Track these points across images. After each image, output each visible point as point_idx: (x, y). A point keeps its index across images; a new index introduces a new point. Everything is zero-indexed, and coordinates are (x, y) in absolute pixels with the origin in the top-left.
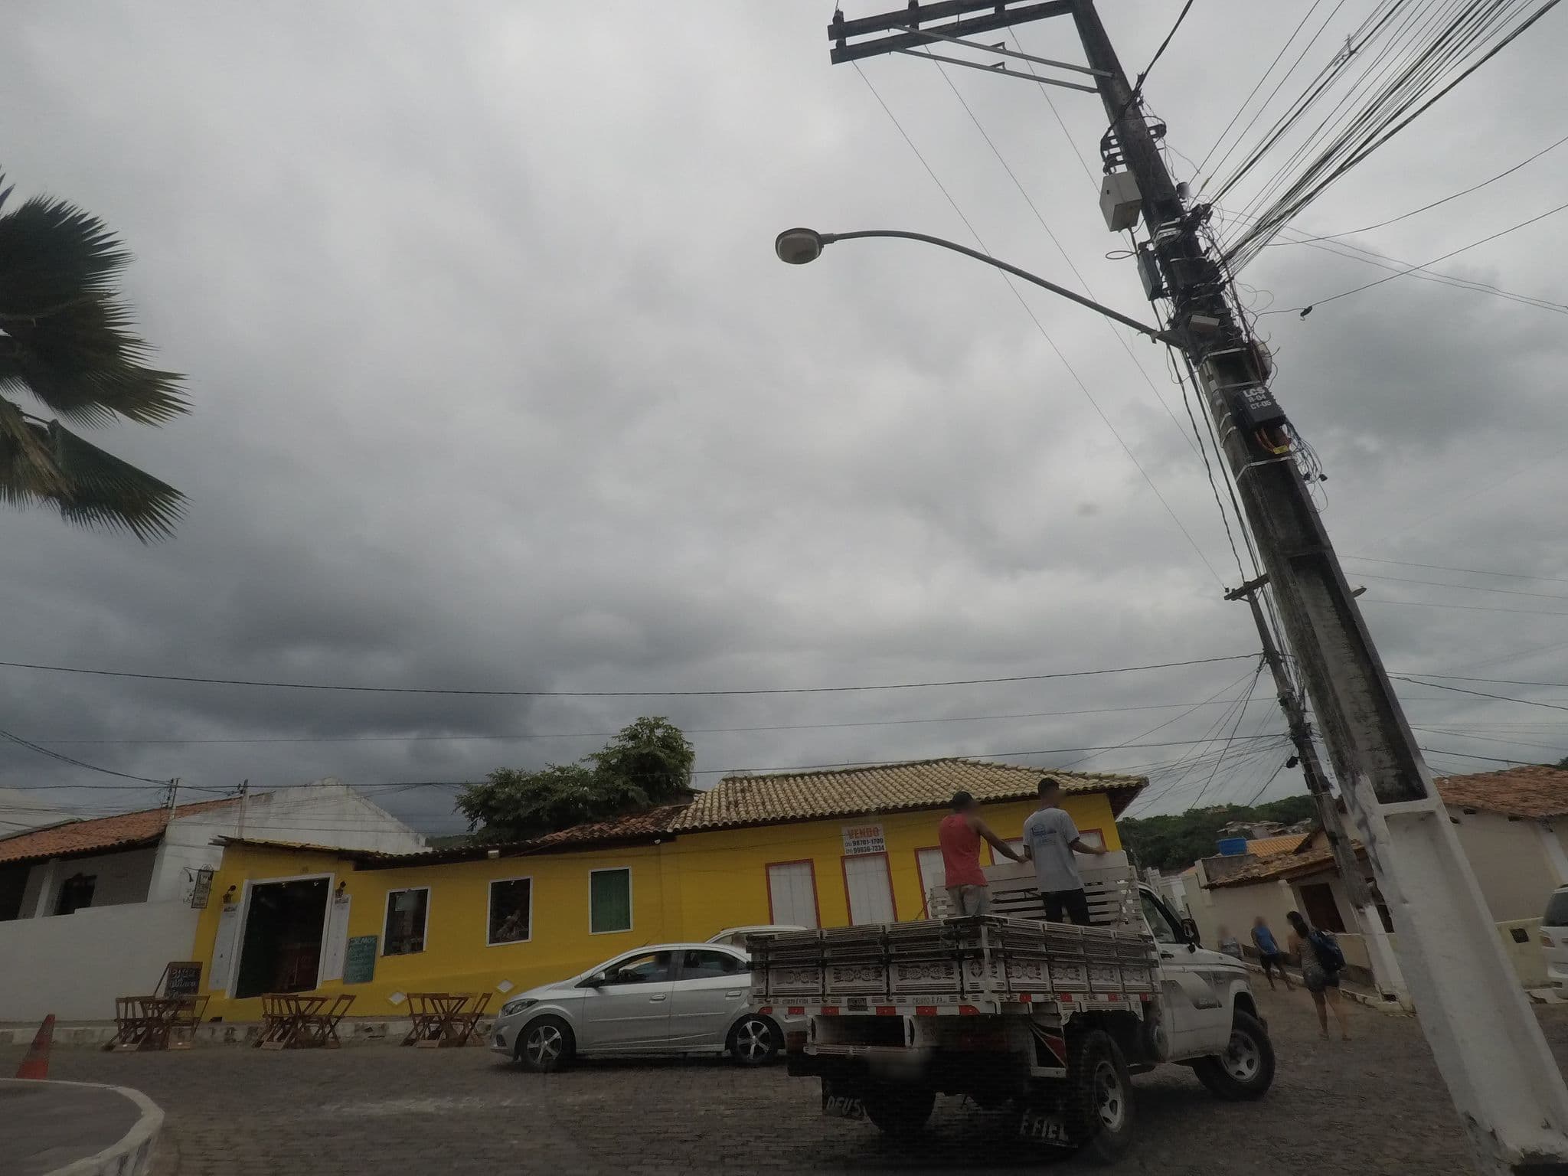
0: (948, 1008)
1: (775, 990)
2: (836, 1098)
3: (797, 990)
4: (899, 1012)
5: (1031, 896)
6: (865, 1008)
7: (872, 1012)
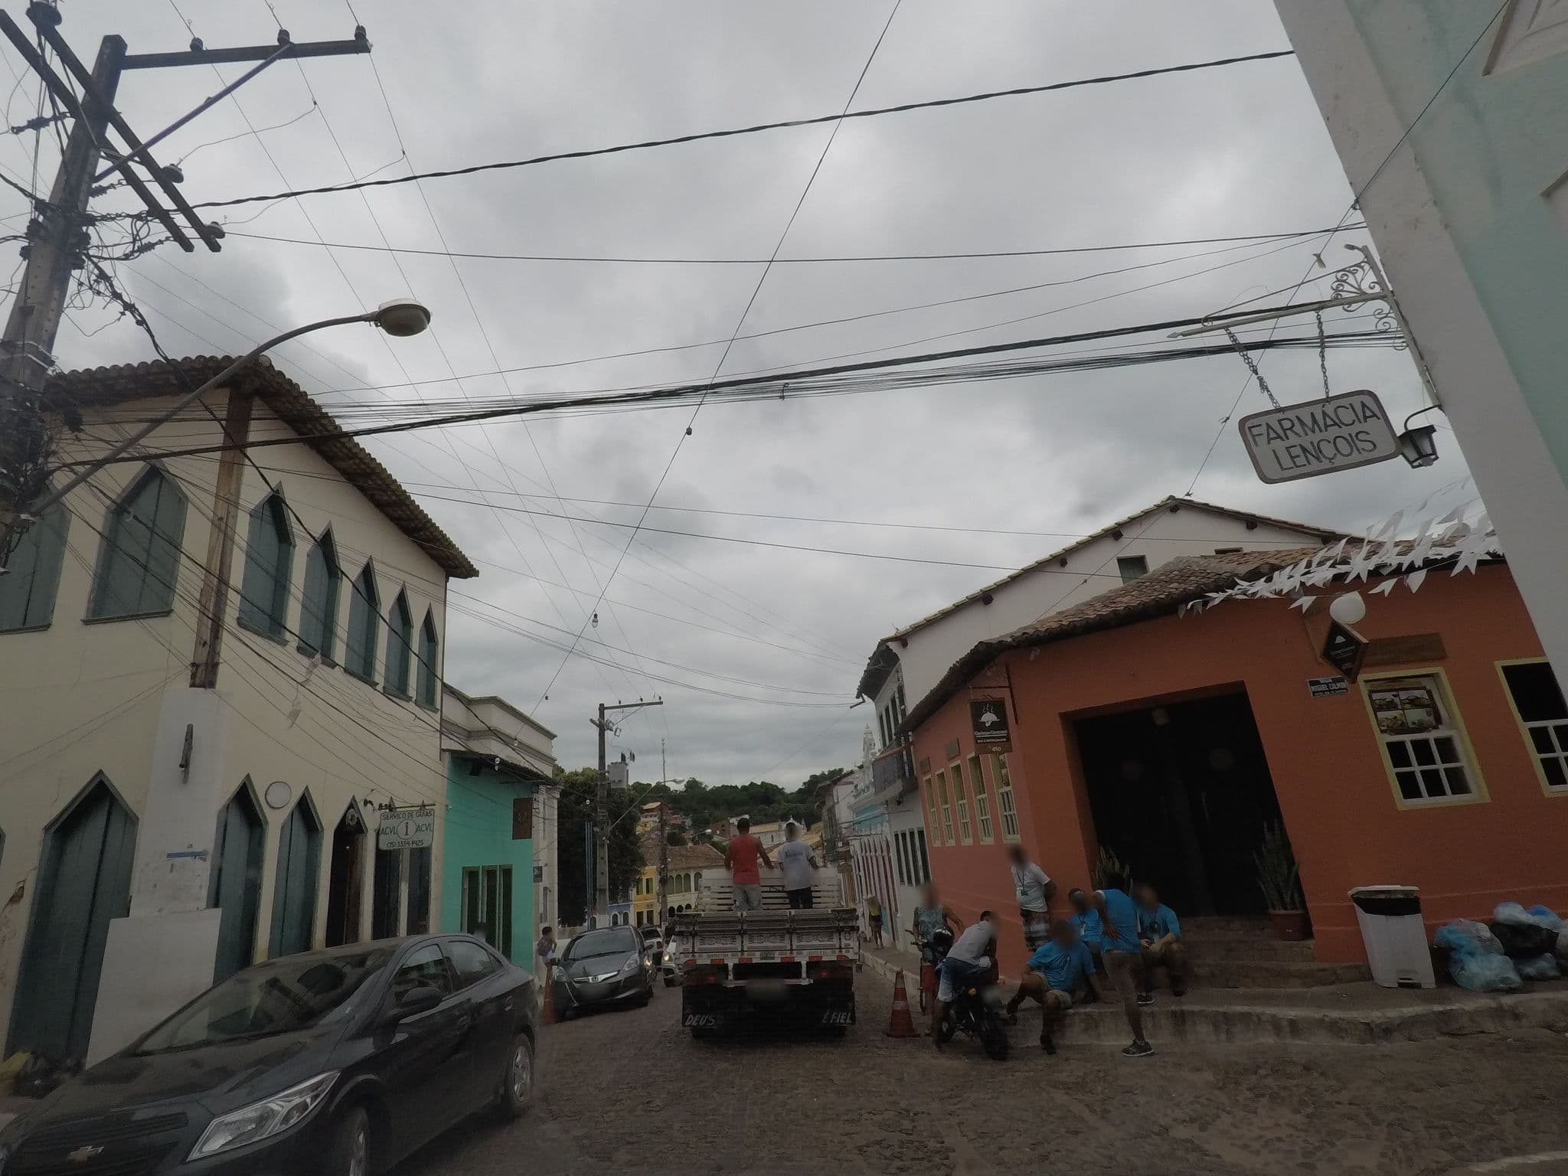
0: (829, 956)
1: (699, 949)
2: (694, 1017)
3: (717, 948)
4: (797, 960)
5: (774, 890)
6: (773, 958)
7: (778, 960)
